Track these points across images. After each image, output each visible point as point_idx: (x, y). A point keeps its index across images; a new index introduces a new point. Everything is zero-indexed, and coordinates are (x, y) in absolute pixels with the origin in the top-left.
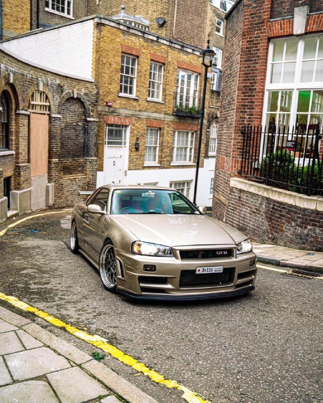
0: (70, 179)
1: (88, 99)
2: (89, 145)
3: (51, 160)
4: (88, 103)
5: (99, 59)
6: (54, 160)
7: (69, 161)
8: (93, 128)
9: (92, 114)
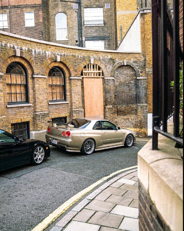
0: (123, 119)
1: (137, 65)
2: (140, 96)
3: (106, 106)
4: (137, 68)
5: (144, 37)
6: (108, 106)
7: (123, 107)
8: (142, 84)
9: (141, 74)
